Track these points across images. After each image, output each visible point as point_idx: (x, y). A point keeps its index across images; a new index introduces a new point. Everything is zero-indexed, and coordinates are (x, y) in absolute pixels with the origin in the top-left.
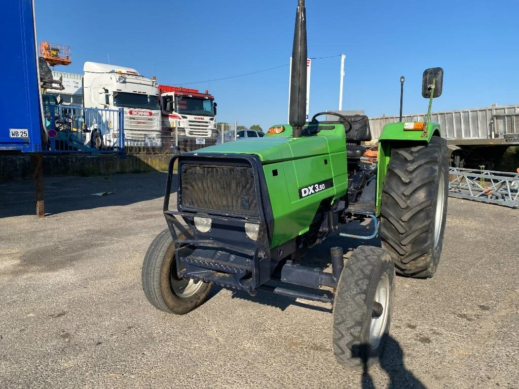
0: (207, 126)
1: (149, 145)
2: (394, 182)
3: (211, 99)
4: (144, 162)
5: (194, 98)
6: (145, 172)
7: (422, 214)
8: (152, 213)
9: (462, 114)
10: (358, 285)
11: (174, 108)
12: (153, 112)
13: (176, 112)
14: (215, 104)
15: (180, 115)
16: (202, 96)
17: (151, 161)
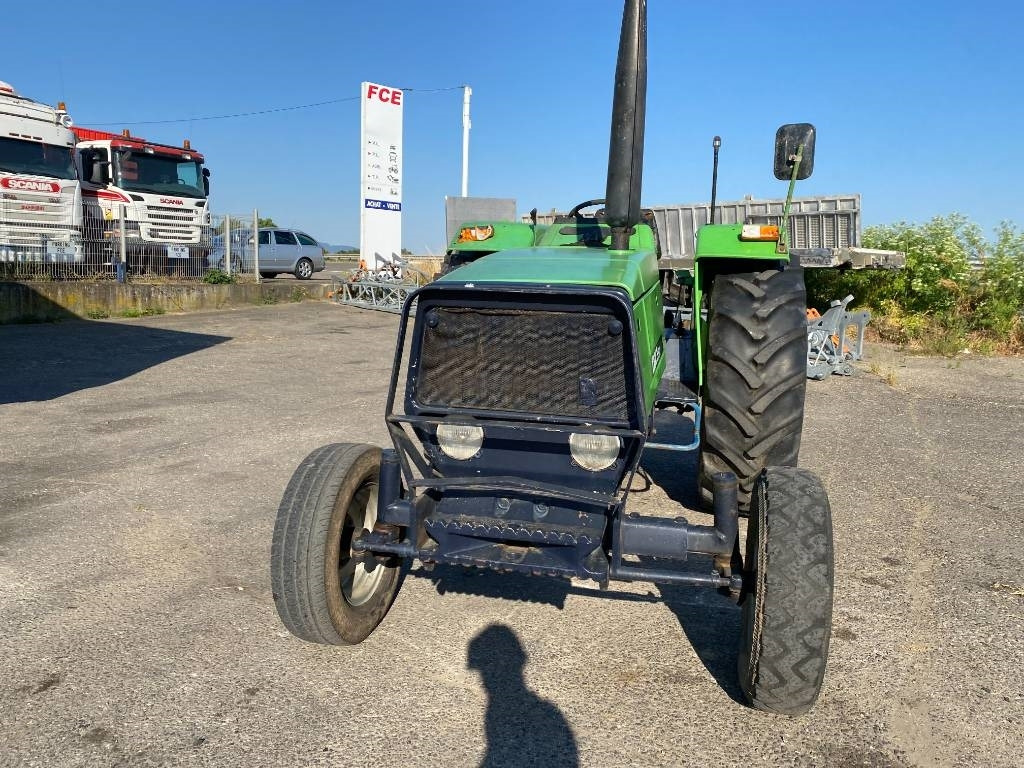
0: (191, 219)
1: (54, 260)
2: (732, 340)
3: (198, 161)
4: (46, 299)
5: (159, 156)
6: (49, 320)
7: (788, 399)
8: (128, 415)
9: (695, 211)
10: (809, 547)
11: (110, 176)
12: (62, 183)
13: (115, 185)
14: (206, 173)
15: (126, 194)
16: (178, 152)
17: (64, 295)
